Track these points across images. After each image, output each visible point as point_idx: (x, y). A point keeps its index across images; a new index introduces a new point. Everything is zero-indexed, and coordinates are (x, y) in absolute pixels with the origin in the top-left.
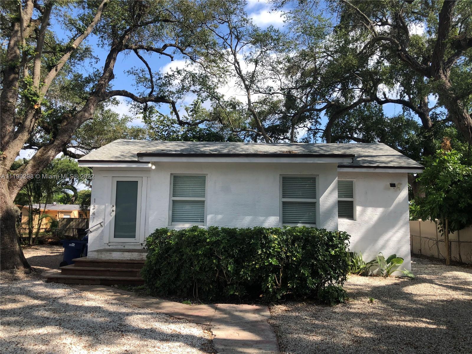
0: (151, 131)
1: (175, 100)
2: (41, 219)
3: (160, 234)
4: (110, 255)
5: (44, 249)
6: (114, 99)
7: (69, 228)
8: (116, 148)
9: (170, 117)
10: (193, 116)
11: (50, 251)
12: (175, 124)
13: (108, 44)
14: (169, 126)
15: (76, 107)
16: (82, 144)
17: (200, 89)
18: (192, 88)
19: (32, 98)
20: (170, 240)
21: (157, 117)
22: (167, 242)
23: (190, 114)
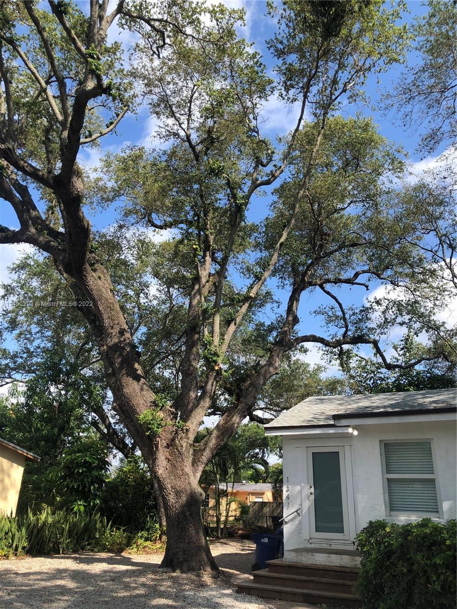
0: (352, 381)
1: (377, 338)
2: (228, 504)
3: (374, 528)
4: (313, 557)
5: (234, 544)
6: (302, 347)
7: (262, 516)
8: (308, 408)
9: (375, 360)
10: (404, 355)
11: (241, 548)
12: (382, 369)
13: (289, 283)
14: (374, 372)
15: (259, 361)
16: (271, 405)
17: (410, 320)
18: (399, 320)
19: (212, 358)
20: (390, 539)
21: (357, 363)
22: (387, 541)
23: (401, 352)
